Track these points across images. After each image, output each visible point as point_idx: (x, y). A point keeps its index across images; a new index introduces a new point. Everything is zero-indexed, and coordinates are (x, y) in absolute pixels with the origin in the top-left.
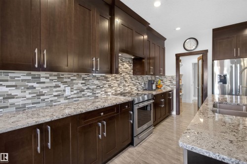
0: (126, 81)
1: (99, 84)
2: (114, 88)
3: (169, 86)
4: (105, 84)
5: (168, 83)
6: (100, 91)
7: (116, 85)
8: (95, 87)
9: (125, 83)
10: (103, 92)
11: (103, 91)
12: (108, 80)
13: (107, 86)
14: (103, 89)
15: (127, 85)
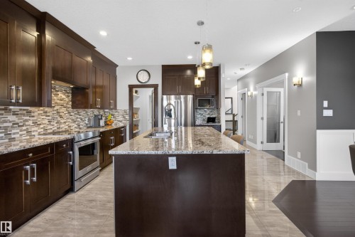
0: (61, 117)
1: (17, 121)
2: (42, 126)
3: (121, 121)
4: (27, 121)
5: (120, 118)
6: (18, 131)
7: (46, 121)
8: (10, 124)
9: (59, 119)
10: (25, 132)
11: (24, 130)
12: (32, 114)
13: (30, 123)
14: (24, 128)
15: (62, 121)
